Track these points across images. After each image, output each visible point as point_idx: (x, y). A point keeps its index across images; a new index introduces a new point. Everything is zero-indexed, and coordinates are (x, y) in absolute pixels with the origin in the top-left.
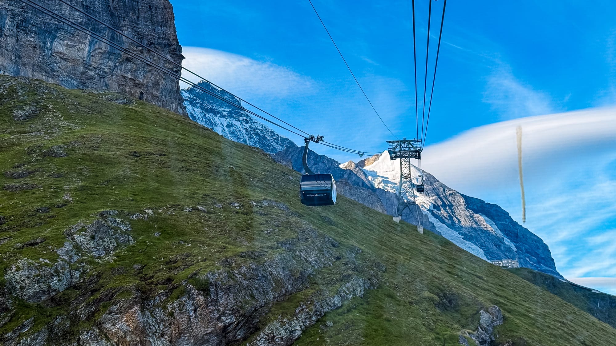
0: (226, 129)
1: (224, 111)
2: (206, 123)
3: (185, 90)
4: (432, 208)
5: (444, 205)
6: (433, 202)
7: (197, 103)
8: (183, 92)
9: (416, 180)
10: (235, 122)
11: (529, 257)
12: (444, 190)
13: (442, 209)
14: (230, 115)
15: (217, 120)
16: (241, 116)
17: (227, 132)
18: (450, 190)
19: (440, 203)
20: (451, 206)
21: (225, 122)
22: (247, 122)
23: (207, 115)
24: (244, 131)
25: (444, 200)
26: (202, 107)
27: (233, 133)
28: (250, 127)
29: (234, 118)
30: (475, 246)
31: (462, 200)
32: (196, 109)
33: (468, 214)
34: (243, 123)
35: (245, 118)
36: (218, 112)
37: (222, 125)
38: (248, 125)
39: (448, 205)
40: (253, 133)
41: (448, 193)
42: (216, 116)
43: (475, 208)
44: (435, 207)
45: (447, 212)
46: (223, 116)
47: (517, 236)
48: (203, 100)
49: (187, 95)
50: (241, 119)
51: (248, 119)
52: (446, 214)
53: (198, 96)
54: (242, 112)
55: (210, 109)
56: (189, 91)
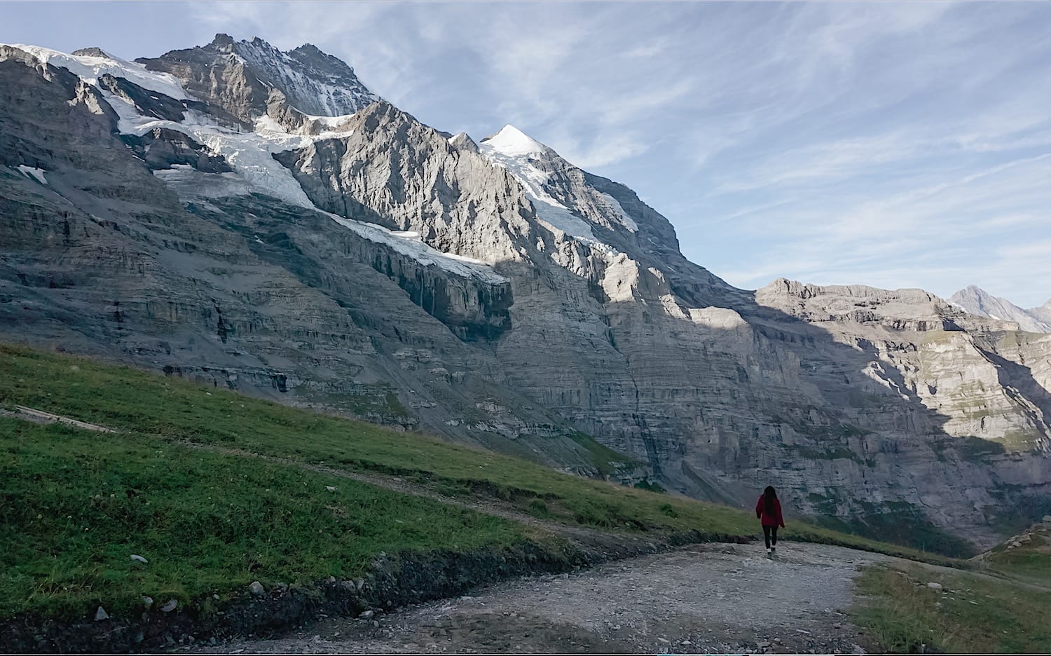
0: (333, 97)
1: (333, 78)
2: (308, 89)
3: (286, 53)
4: (546, 184)
5: (560, 181)
6: (549, 177)
7: (300, 68)
8: (284, 54)
9: (533, 155)
10: (344, 91)
11: (650, 238)
12: (563, 165)
13: (557, 184)
14: (339, 83)
15: (323, 87)
16: (352, 85)
18: (571, 165)
19: (556, 178)
20: (568, 182)
21: (332, 89)
22: (358, 91)
23: (311, 81)
24: (354, 100)
25: (562, 175)
26: (305, 72)
27: (340, 101)
28: (361, 96)
29: (344, 86)
30: (582, 221)
31: (581, 176)
32: (297, 74)
33: (586, 190)
34: (354, 92)
35: (356, 87)
36: (326, 79)
37: (329, 93)
38: (358, 95)
39: (565, 181)
41: (567, 168)
42: (323, 83)
43: (600, 187)
44: (549, 182)
45: (563, 188)
46: (332, 84)
47: (641, 215)
48: (308, 65)
49: (289, 58)
50: (351, 88)
51: (360, 89)
52: (560, 190)
53: (302, 59)
54: (354, 80)
55: (316, 75)
56: (292, 53)
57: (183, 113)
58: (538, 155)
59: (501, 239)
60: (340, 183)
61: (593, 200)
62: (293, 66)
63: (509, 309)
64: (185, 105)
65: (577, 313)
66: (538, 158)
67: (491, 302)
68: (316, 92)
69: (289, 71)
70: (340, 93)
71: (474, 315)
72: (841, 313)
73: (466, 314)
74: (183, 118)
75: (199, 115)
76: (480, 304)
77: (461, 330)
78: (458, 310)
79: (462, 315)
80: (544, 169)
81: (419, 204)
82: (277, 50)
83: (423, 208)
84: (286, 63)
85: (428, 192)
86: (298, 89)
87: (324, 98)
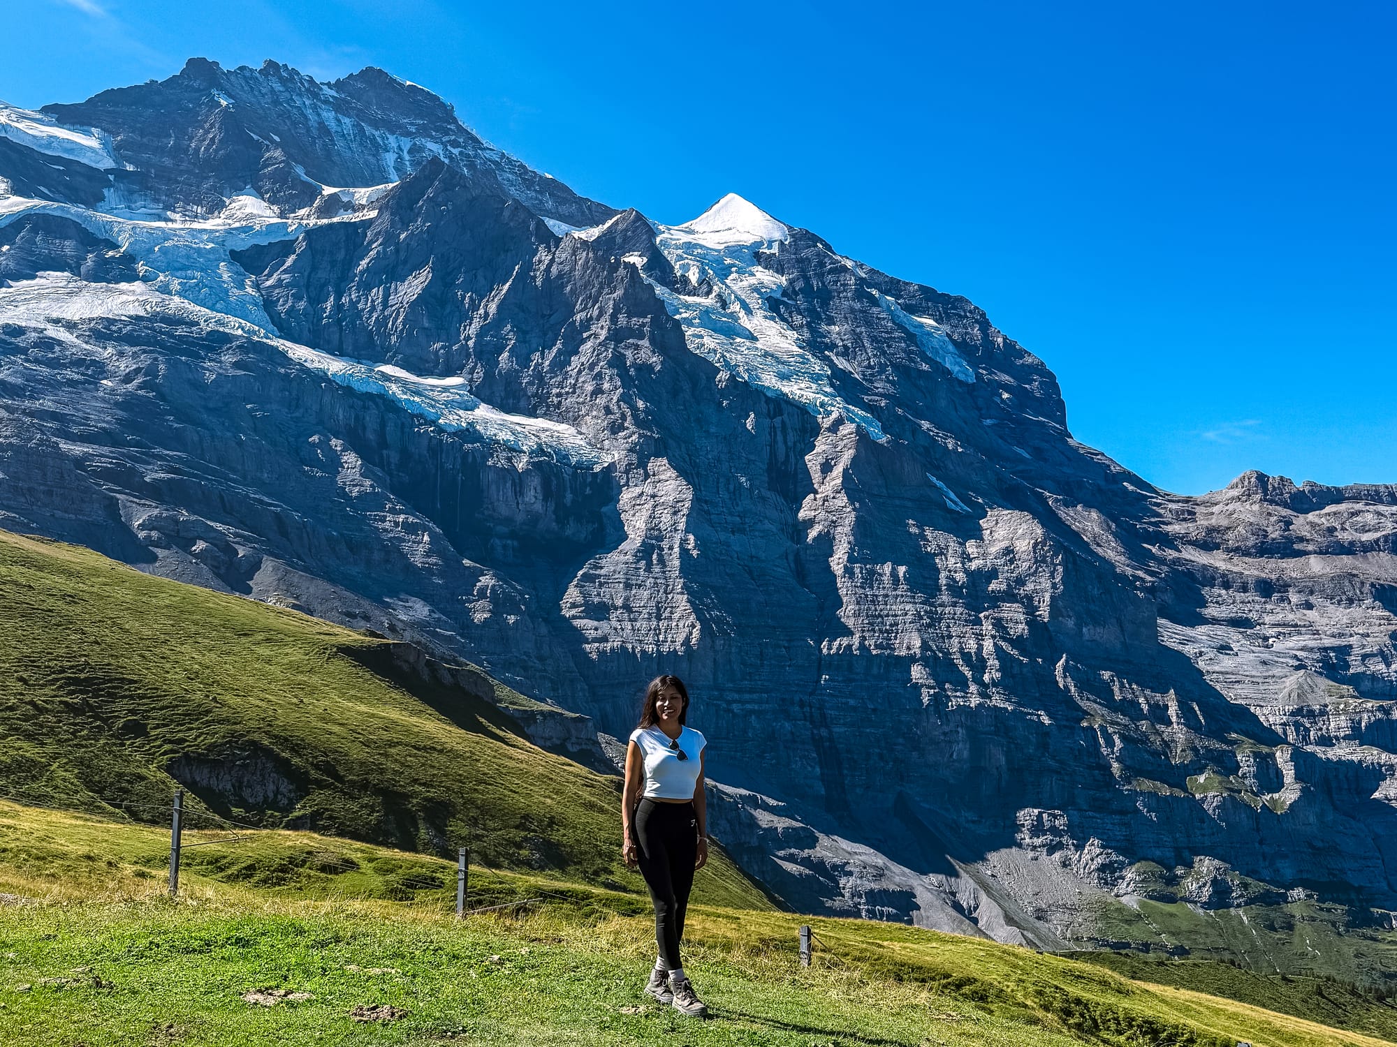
0: (407, 157)
1: (412, 124)
2: (361, 144)
3: (329, 84)
4: (776, 295)
5: (809, 290)
6: (785, 283)
7: (353, 108)
8: (325, 87)
9: (767, 246)
10: (429, 144)
12: (821, 263)
13: (800, 297)
14: (423, 131)
15: (392, 141)
16: (447, 134)
17: (407, 163)
19: (800, 285)
20: (825, 292)
21: (406, 144)
22: (455, 144)
23: (369, 130)
25: (813, 280)
26: (361, 115)
28: (461, 153)
29: (432, 137)
32: (346, 120)
33: (858, 306)
34: (449, 147)
35: (453, 137)
36: (400, 127)
37: (401, 150)
38: (456, 151)
39: (818, 291)
40: (465, 165)
41: (827, 268)
42: (393, 133)
44: (784, 293)
45: (810, 303)
46: (408, 134)
48: (368, 103)
49: (333, 93)
50: (446, 138)
51: (461, 139)
52: (804, 307)
53: (357, 95)
54: (452, 127)
55: (382, 120)
56: (339, 85)
57: (105, 191)
58: (776, 245)
59: (606, 386)
60: (339, 297)
61: (868, 324)
62: (339, 107)
63: (604, 509)
64: (111, 177)
65: (729, 518)
66: (775, 250)
67: (569, 497)
68: (377, 149)
69: (329, 116)
70: (421, 149)
71: (534, 519)
72: (1366, 537)
73: (520, 518)
74: (102, 199)
75: (131, 192)
76: (545, 499)
77: (505, 547)
78: (504, 511)
79: (509, 520)
80: (780, 270)
81: (473, 330)
82: (311, 81)
83: (480, 335)
84: (326, 102)
85: (493, 308)
86: (340, 144)
87: (390, 158)
